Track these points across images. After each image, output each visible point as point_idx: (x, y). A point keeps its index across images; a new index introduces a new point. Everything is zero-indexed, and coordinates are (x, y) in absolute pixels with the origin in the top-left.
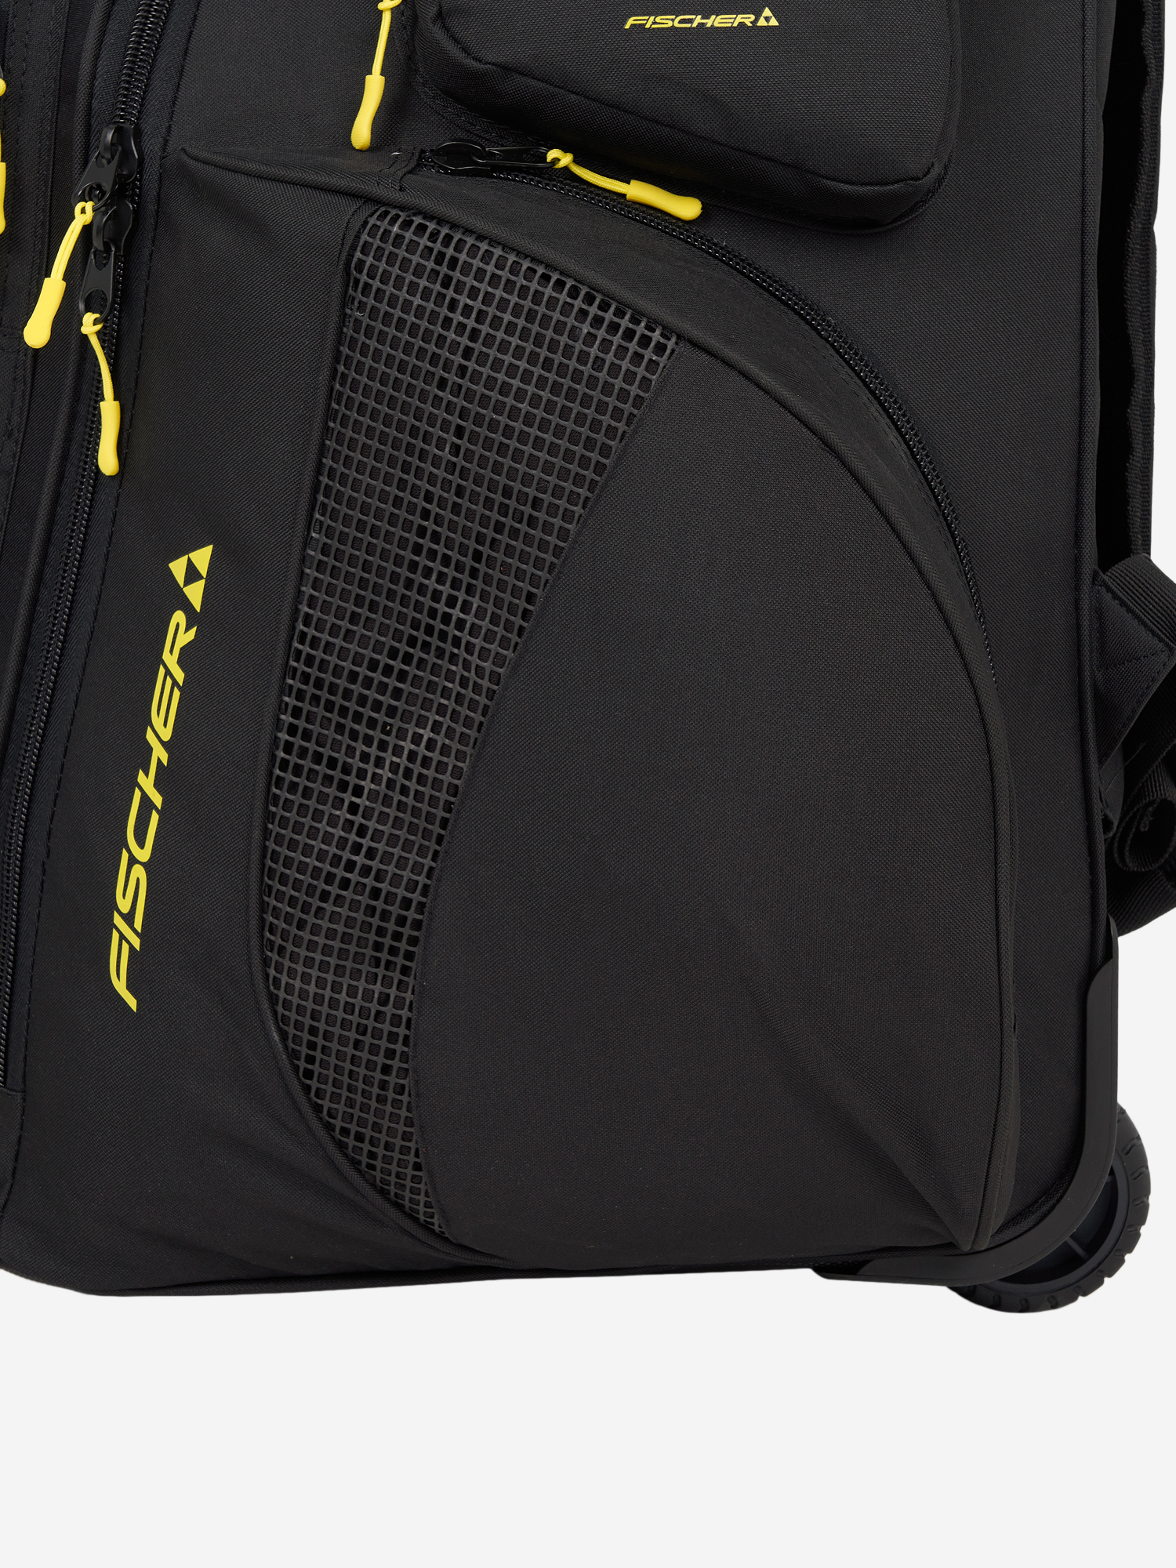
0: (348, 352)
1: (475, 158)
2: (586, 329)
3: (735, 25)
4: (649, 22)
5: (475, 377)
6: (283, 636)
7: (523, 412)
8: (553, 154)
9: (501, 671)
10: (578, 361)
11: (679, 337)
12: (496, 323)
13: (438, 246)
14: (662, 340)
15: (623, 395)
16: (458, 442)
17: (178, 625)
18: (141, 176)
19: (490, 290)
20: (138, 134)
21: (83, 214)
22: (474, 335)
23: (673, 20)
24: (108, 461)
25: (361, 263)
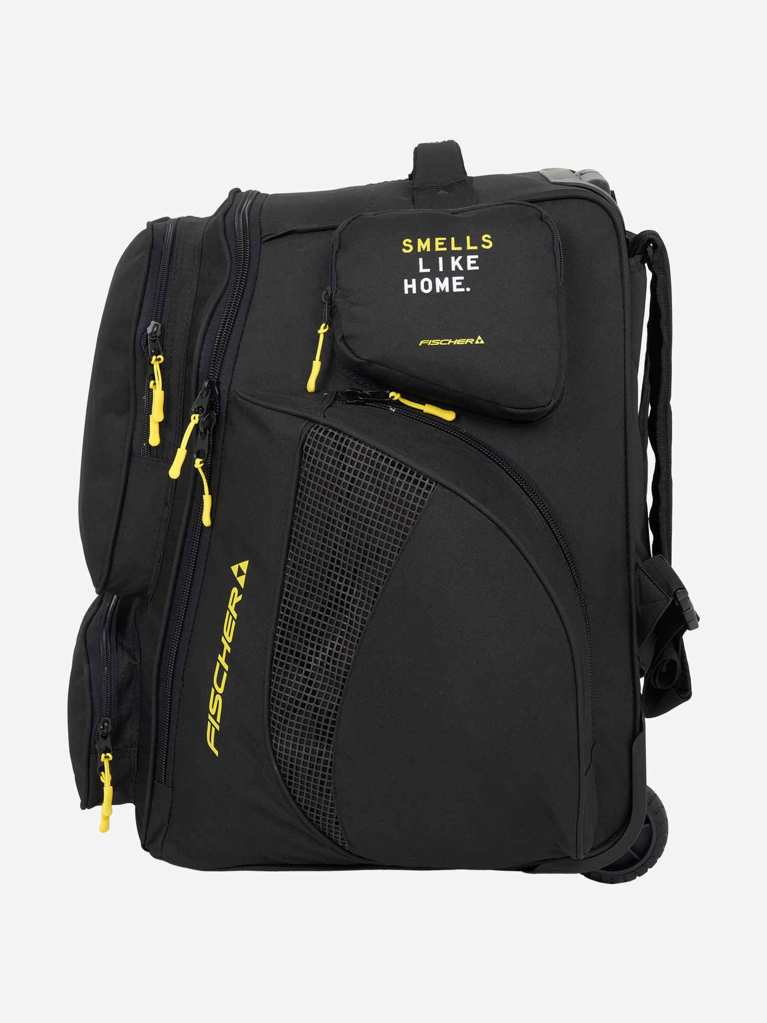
0: (302, 484)
1: (358, 397)
2: (398, 479)
3: (466, 343)
4: (429, 342)
5: (353, 498)
6: (277, 601)
7: (373, 513)
8: (392, 394)
9: (366, 618)
10: (395, 492)
11: (437, 482)
12: (362, 475)
13: (338, 442)
14: (430, 484)
15: (413, 507)
16: (347, 524)
17: (234, 593)
18: (220, 401)
19: (359, 461)
20: (218, 383)
21: (195, 419)
22: (353, 480)
23: (439, 342)
24: (206, 520)
25: (307, 448)
